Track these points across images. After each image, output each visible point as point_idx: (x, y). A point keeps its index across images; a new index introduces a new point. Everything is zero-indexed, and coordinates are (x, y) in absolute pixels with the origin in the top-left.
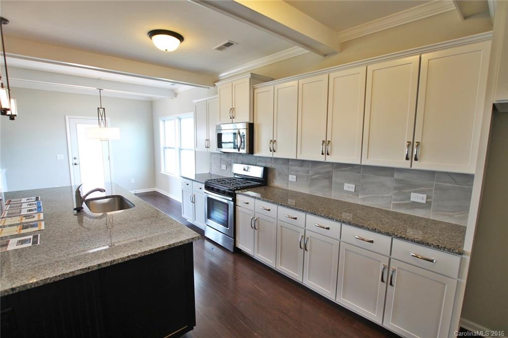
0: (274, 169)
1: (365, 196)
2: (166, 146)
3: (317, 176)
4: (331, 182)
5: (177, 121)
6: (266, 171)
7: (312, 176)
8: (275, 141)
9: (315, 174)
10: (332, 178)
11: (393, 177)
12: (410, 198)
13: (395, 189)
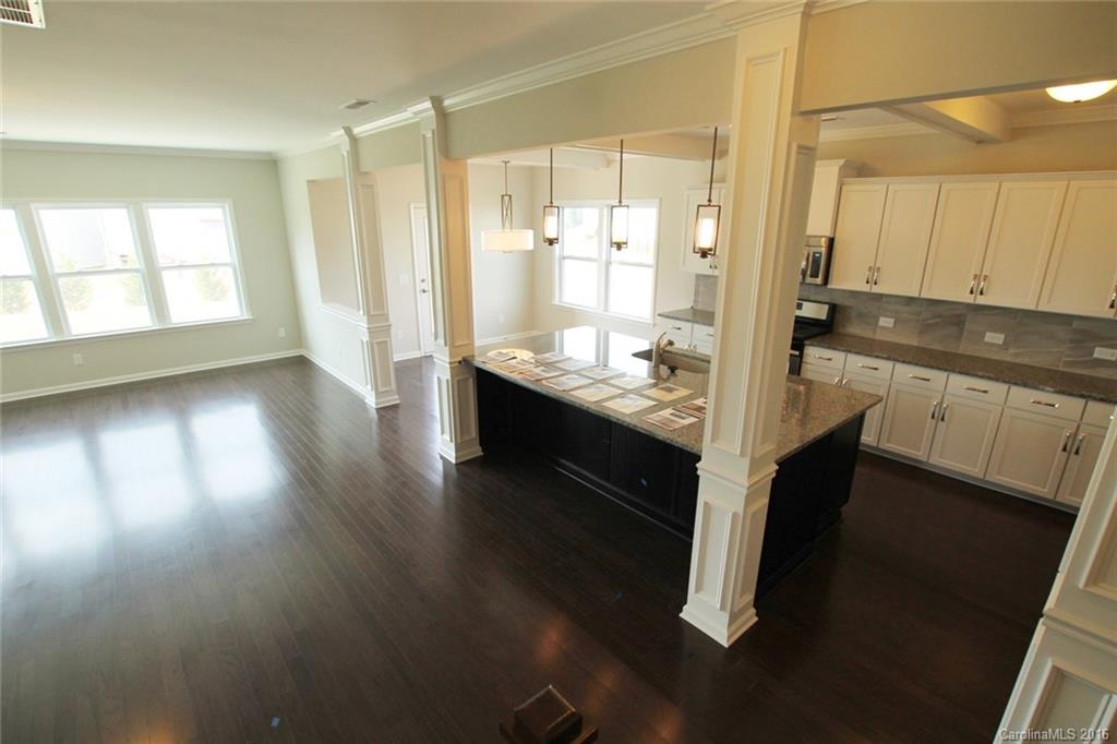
0: (849, 307)
1: (1018, 351)
2: (565, 255)
3: (938, 320)
4: (962, 329)
5: (606, 211)
6: (834, 309)
7: (927, 319)
8: (879, 269)
9: (934, 317)
10: (964, 324)
11: (1071, 325)
12: (1092, 354)
13: (1071, 341)
